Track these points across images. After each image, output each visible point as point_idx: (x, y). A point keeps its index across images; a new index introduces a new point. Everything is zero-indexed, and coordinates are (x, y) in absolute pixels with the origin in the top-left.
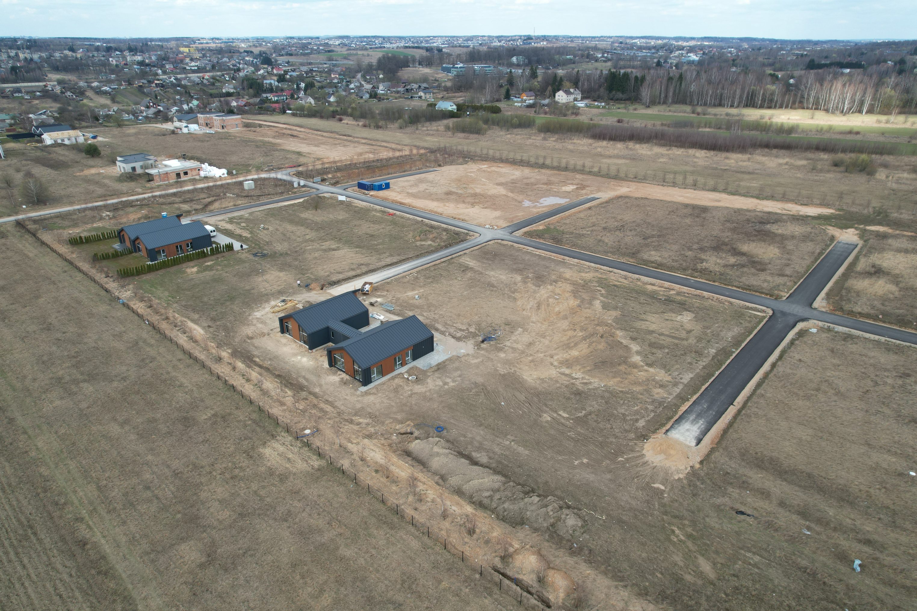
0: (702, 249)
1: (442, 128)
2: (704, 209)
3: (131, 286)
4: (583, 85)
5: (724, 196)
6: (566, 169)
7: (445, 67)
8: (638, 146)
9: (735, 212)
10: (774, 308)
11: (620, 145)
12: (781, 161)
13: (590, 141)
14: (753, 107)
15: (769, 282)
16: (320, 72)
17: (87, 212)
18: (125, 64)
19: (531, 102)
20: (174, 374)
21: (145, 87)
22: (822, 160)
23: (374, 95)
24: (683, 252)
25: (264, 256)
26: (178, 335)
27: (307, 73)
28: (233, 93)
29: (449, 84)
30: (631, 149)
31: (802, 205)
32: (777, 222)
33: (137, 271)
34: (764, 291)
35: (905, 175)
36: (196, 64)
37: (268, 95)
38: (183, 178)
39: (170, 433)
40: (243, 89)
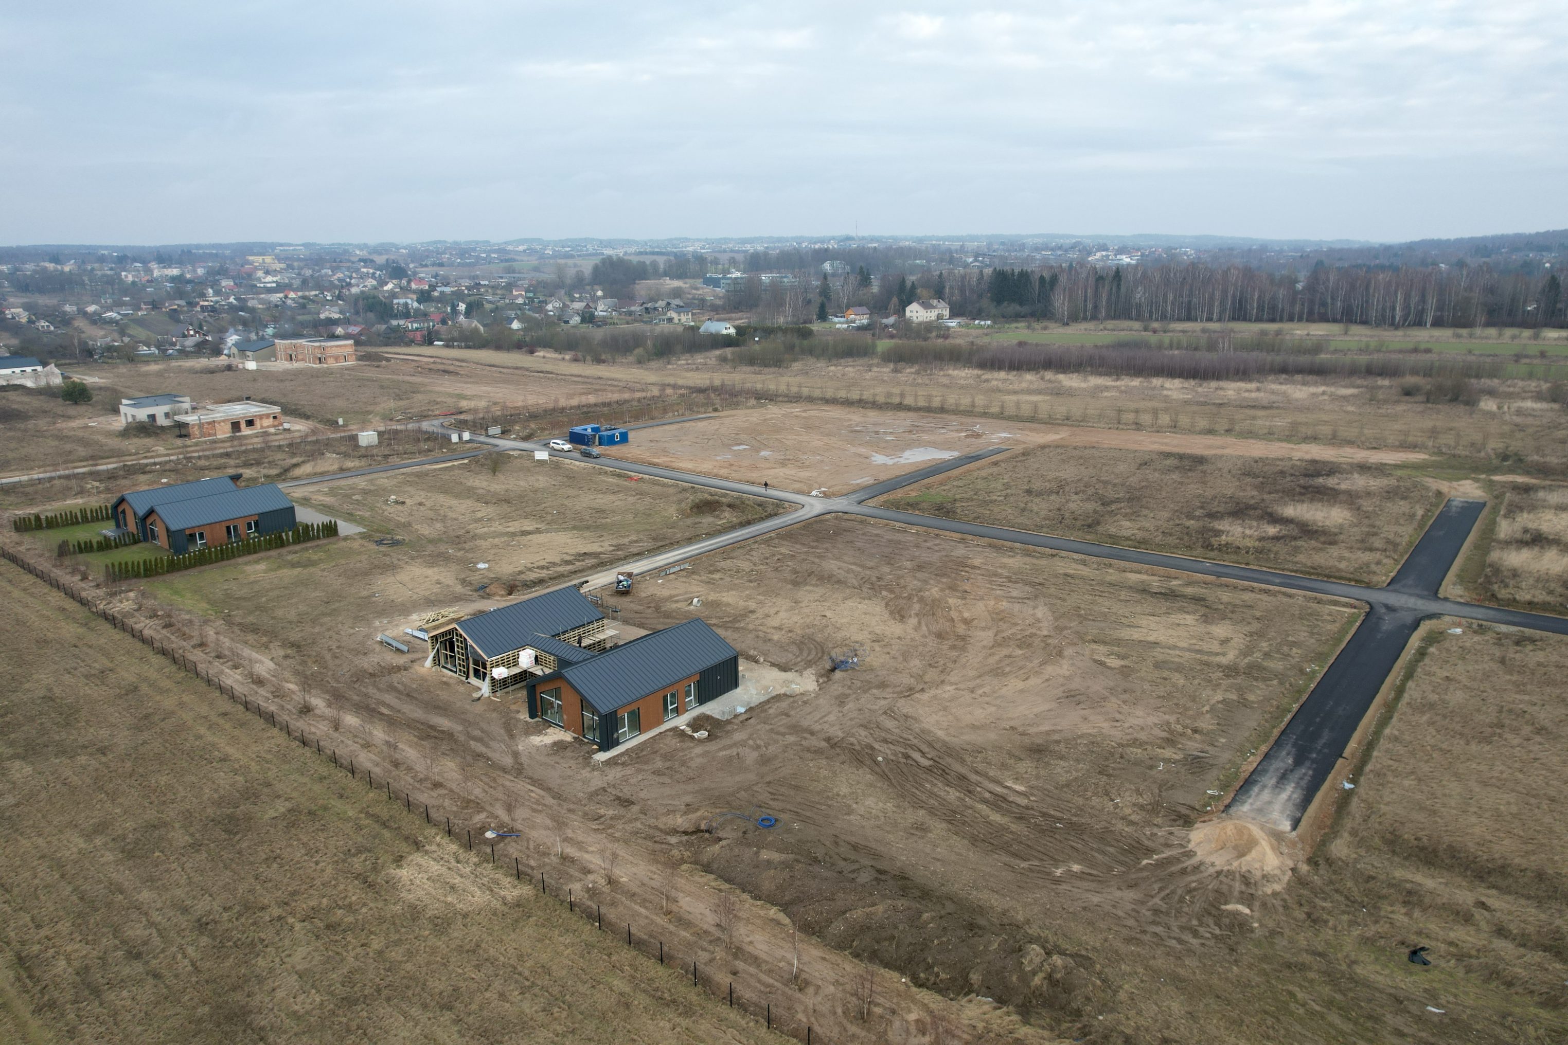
0: (1212, 516)
1: (713, 362)
2: (1200, 460)
3: (132, 595)
4: (952, 294)
5: (1230, 440)
6: (942, 410)
7: (711, 278)
8: (1061, 377)
9: (1256, 462)
10: (1370, 600)
11: (1029, 377)
12: (1313, 390)
13: (977, 372)
14: (1245, 320)
15: (1349, 560)
16: (493, 287)
17: (56, 482)
18: (148, 281)
19: (865, 322)
20: (210, 739)
21: (182, 312)
22: (1381, 387)
23: (588, 318)
24: (1177, 522)
25: (395, 543)
26: (222, 672)
27: (468, 288)
28: (339, 319)
29: (719, 302)
30: (1050, 381)
31: (1368, 449)
32: (1334, 473)
33: (146, 570)
34: (1343, 574)
35: (1529, 404)
36: (275, 279)
37: (402, 322)
38: (246, 431)
39: (196, 846)
40: (357, 313)
